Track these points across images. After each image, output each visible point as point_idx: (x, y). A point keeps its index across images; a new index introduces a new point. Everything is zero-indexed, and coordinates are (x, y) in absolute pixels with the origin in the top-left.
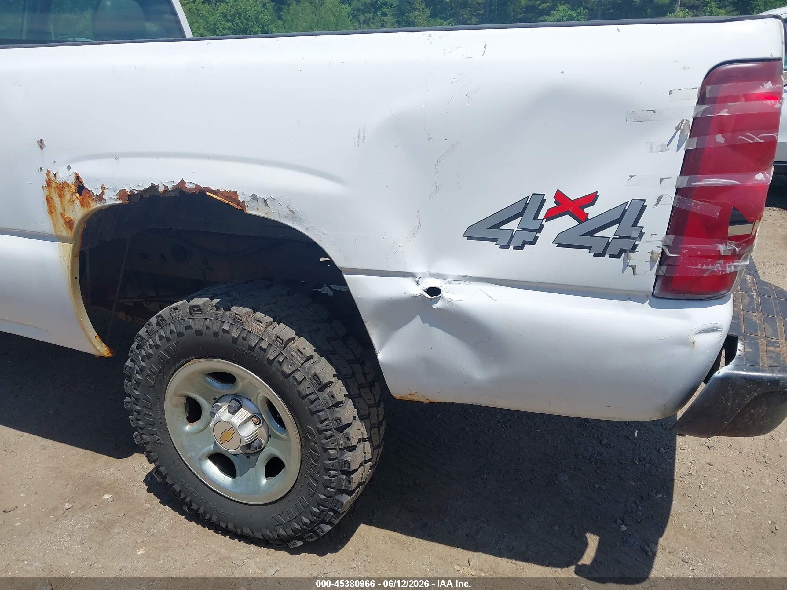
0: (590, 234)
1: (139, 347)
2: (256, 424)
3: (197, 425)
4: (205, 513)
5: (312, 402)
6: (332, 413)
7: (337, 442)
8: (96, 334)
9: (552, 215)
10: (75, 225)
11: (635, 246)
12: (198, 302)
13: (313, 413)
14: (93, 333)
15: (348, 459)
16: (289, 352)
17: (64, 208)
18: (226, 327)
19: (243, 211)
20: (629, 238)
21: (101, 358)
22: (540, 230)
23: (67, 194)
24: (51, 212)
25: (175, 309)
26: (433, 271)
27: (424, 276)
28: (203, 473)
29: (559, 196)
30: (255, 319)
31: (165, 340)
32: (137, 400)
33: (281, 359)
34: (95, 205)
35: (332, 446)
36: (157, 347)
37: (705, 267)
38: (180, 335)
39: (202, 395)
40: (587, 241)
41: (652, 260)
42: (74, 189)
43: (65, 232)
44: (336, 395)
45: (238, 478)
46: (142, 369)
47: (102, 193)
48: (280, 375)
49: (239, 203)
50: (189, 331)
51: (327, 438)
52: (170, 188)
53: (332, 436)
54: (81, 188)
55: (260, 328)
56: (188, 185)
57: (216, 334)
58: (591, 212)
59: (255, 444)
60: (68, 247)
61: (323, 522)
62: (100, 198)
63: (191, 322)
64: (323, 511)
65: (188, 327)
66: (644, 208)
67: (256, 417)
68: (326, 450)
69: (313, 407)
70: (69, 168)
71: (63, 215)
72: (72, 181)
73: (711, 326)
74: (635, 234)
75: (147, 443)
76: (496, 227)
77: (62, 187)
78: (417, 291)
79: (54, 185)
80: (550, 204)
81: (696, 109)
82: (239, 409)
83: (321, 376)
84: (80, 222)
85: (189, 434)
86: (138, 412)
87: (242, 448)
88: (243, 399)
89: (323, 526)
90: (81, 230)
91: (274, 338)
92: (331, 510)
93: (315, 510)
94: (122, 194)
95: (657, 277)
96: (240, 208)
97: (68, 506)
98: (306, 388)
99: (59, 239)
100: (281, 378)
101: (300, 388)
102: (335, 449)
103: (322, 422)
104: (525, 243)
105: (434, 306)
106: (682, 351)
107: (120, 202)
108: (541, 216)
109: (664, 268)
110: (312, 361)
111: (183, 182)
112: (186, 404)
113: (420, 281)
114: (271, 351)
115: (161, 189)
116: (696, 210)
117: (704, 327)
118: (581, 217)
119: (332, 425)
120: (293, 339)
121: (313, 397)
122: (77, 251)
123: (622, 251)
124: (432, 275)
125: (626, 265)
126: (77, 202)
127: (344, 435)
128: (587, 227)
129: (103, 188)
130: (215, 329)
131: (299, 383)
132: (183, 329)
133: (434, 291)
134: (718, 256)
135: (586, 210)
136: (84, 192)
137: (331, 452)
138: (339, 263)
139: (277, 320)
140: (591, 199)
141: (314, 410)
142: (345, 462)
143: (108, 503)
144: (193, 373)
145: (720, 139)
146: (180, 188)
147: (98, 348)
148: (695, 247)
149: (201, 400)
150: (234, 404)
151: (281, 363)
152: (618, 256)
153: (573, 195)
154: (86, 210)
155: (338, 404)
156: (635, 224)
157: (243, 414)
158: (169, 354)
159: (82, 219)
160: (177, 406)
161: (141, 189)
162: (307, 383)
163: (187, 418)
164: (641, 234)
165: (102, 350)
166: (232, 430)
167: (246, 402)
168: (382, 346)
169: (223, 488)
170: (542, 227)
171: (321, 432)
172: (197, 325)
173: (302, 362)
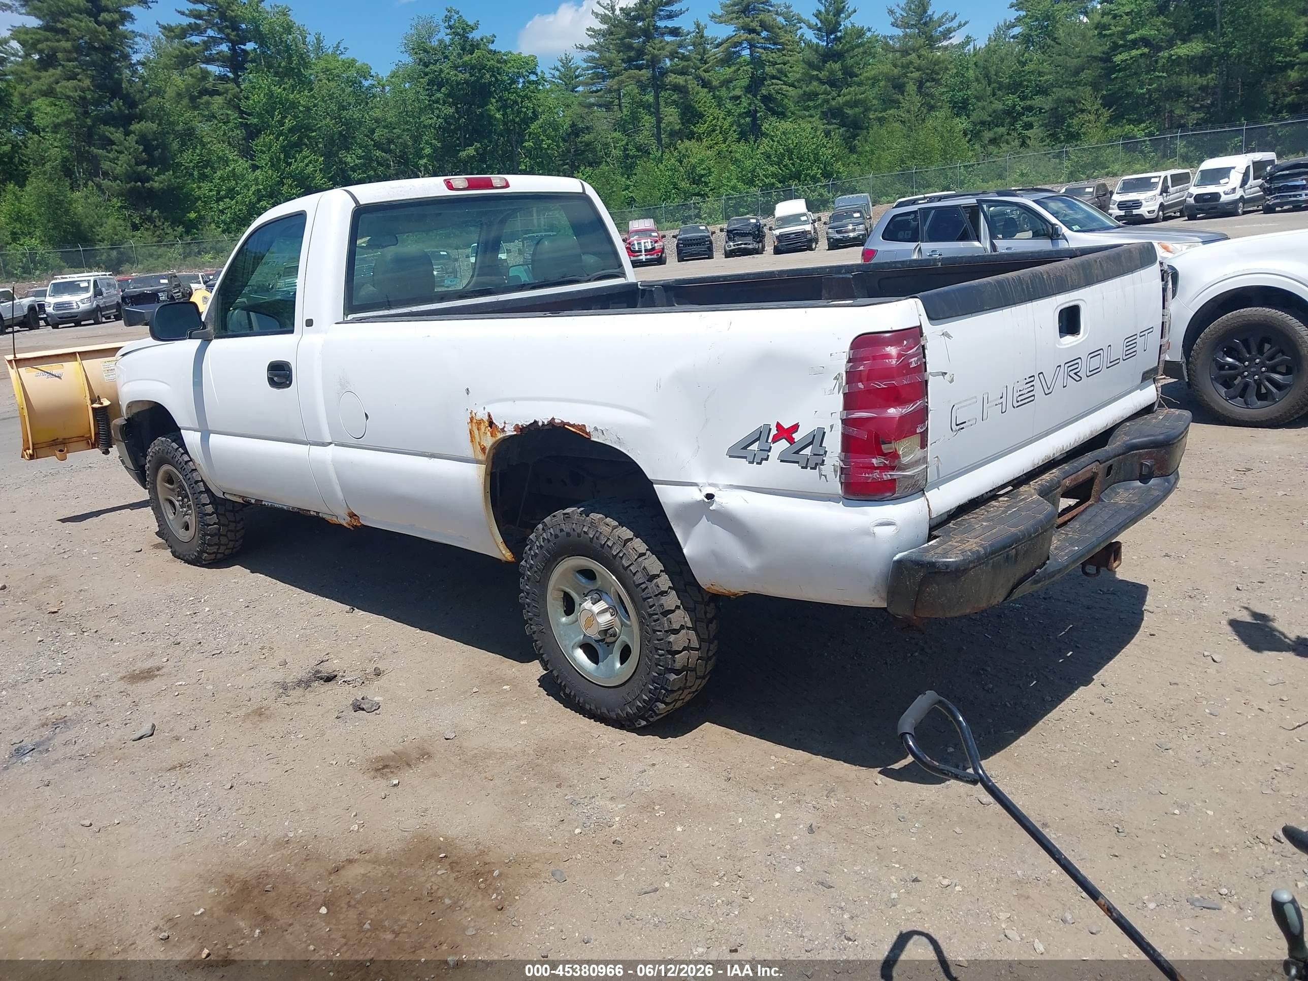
0: (797, 452)
1: (530, 549)
2: (612, 615)
3: (572, 617)
4: (575, 696)
5: (644, 590)
6: (659, 600)
7: (662, 624)
8: (502, 540)
9: (776, 439)
10: (487, 451)
11: (823, 461)
12: (569, 510)
13: (645, 599)
14: (500, 539)
15: (671, 640)
16: (627, 550)
17: (480, 439)
18: (585, 529)
19: (589, 439)
20: (819, 455)
21: (507, 562)
22: (769, 451)
23: (483, 428)
24: (472, 441)
25: (554, 516)
26: (710, 482)
27: (704, 485)
28: (574, 660)
29: (779, 426)
30: (605, 523)
31: (546, 541)
32: (528, 594)
33: (621, 555)
34: (500, 436)
35: (658, 628)
36: (541, 547)
37: (867, 475)
38: (556, 536)
39: (574, 590)
40: (795, 457)
41: (835, 471)
42: (487, 424)
43: (481, 457)
44: (660, 585)
45: (600, 664)
46: (531, 567)
47: (504, 427)
48: (621, 567)
49: (587, 433)
50: (562, 533)
51: (655, 621)
52: (546, 423)
53: (658, 620)
54: (491, 423)
55: (609, 530)
56: (556, 421)
57: (579, 535)
58: (797, 436)
59: (610, 631)
60: (484, 467)
61: (658, 700)
62: (503, 430)
63: (563, 526)
64: (656, 688)
65: (562, 530)
66: (824, 433)
67: (612, 609)
68: (655, 631)
69: (644, 595)
70: (484, 408)
71: (479, 444)
72: (486, 418)
73: (885, 520)
74: (822, 452)
75: (534, 633)
76: (745, 448)
77: (479, 422)
78: (700, 496)
79: (475, 421)
80: (774, 431)
81: (846, 366)
82: (599, 601)
83: (649, 569)
84: (490, 449)
85: (564, 625)
86: (529, 605)
87: (600, 632)
88: (603, 594)
89: (658, 704)
90: (491, 455)
91: (617, 538)
92: (662, 688)
93: (651, 687)
94: (517, 427)
95: (842, 483)
96: (587, 437)
97: (475, 690)
98: (639, 578)
99: (478, 462)
100: (622, 571)
101: (635, 578)
102: (661, 631)
103: (651, 607)
104: (762, 460)
105: (711, 508)
106: (868, 540)
107: (515, 433)
108: (770, 440)
109: (843, 476)
110: (644, 558)
111: (553, 419)
112: (563, 598)
113: (702, 489)
114: (615, 548)
115: (540, 424)
116: (853, 435)
117: (880, 521)
118: (791, 441)
119: (658, 611)
120: (632, 539)
121: (643, 586)
122: (489, 472)
123: (817, 464)
124: (710, 485)
125: (821, 475)
126: (489, 434)
127: (668, 619)
128: (796, 447)
129: (505, 423)
130: (579, 531)
131: (634, 574)
132: (558, 532)
133: (710, 496)
134: (873, 468)
135: (794, 435)
136: (493, 426)
137: (658, 633)
138: (650, 476)
139: (621, 524)
140: (795, 428)
141: (645, 597)
142: (669, 642)
143: (507, 691)
144: (567, 569)
145: (861, 385)
146: (552, 422)
147: (504, 552)
148: (858, 460)
149: (574, 595)
150: (596, 596)
151: (621, 558)
152: (815, 468)
153: (786, 426)
154: (494, 440)
155: (663, 593)
156: (821, 445)
157: (602, 605)
158: (549, 553)
159: (492, 446)
160: (555, 599)
161: (528, 424)
162: (639, 575)
163: (565, 611)
164: (826, 452)
165: (505, 554)
166: (593, 616)
167: (605, 596)
168: (685, 543)
169: (589, 673)
170: (771, 447)
171: (650, 615)
172: (567, 528)
173: (636, 557)
